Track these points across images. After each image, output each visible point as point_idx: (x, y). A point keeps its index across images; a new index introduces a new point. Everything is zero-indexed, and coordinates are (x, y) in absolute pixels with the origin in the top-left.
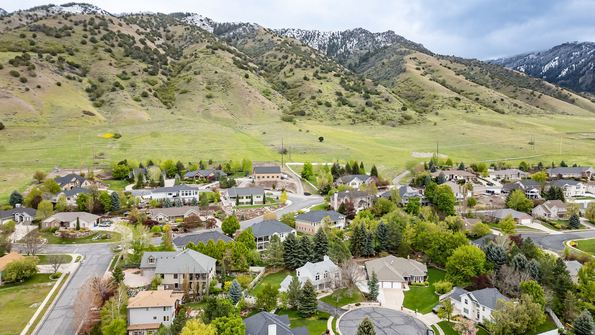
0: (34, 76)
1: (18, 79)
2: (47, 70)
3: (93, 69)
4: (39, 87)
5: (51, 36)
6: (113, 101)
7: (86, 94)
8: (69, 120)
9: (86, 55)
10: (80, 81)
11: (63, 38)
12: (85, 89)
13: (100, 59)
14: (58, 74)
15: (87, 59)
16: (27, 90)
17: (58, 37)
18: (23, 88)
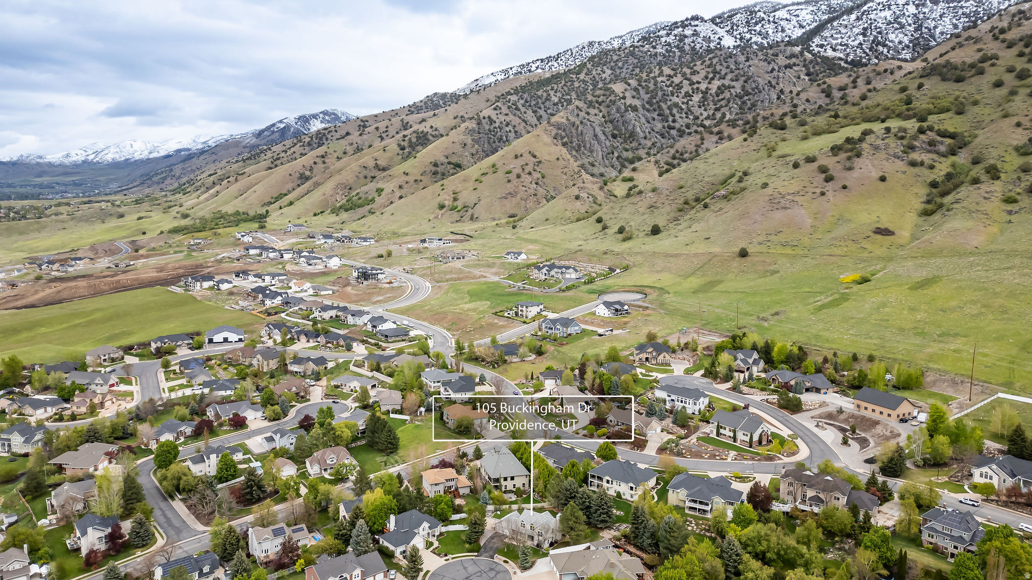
0: (850, 169)
1: (823, 176)
2: (882, 155)
3: (982, 138)
4: (845, 187)
5: (949, 80)
6: (955, 206)
7: (924, 191)
8: (838, 244)
9: (987, 111)
10: (932, 167)
11: (966, 82)
12: (929, 181)
13: (1006, 116)
14: (898, 158)
15: (985, 117)
16: (823, 194)
17: (959, 80)
18: (818, 191)
